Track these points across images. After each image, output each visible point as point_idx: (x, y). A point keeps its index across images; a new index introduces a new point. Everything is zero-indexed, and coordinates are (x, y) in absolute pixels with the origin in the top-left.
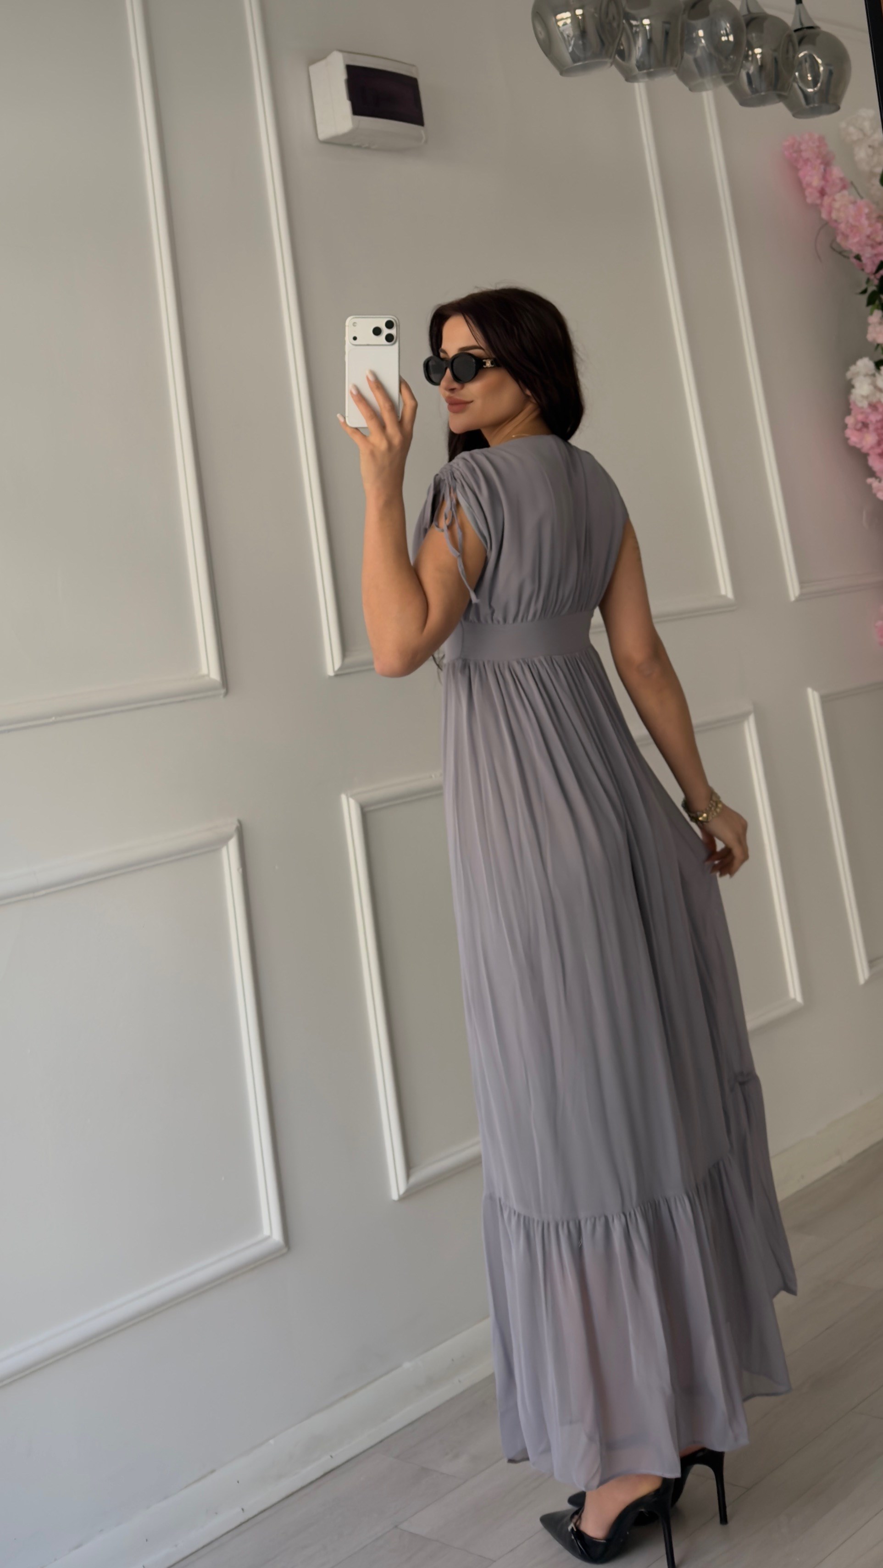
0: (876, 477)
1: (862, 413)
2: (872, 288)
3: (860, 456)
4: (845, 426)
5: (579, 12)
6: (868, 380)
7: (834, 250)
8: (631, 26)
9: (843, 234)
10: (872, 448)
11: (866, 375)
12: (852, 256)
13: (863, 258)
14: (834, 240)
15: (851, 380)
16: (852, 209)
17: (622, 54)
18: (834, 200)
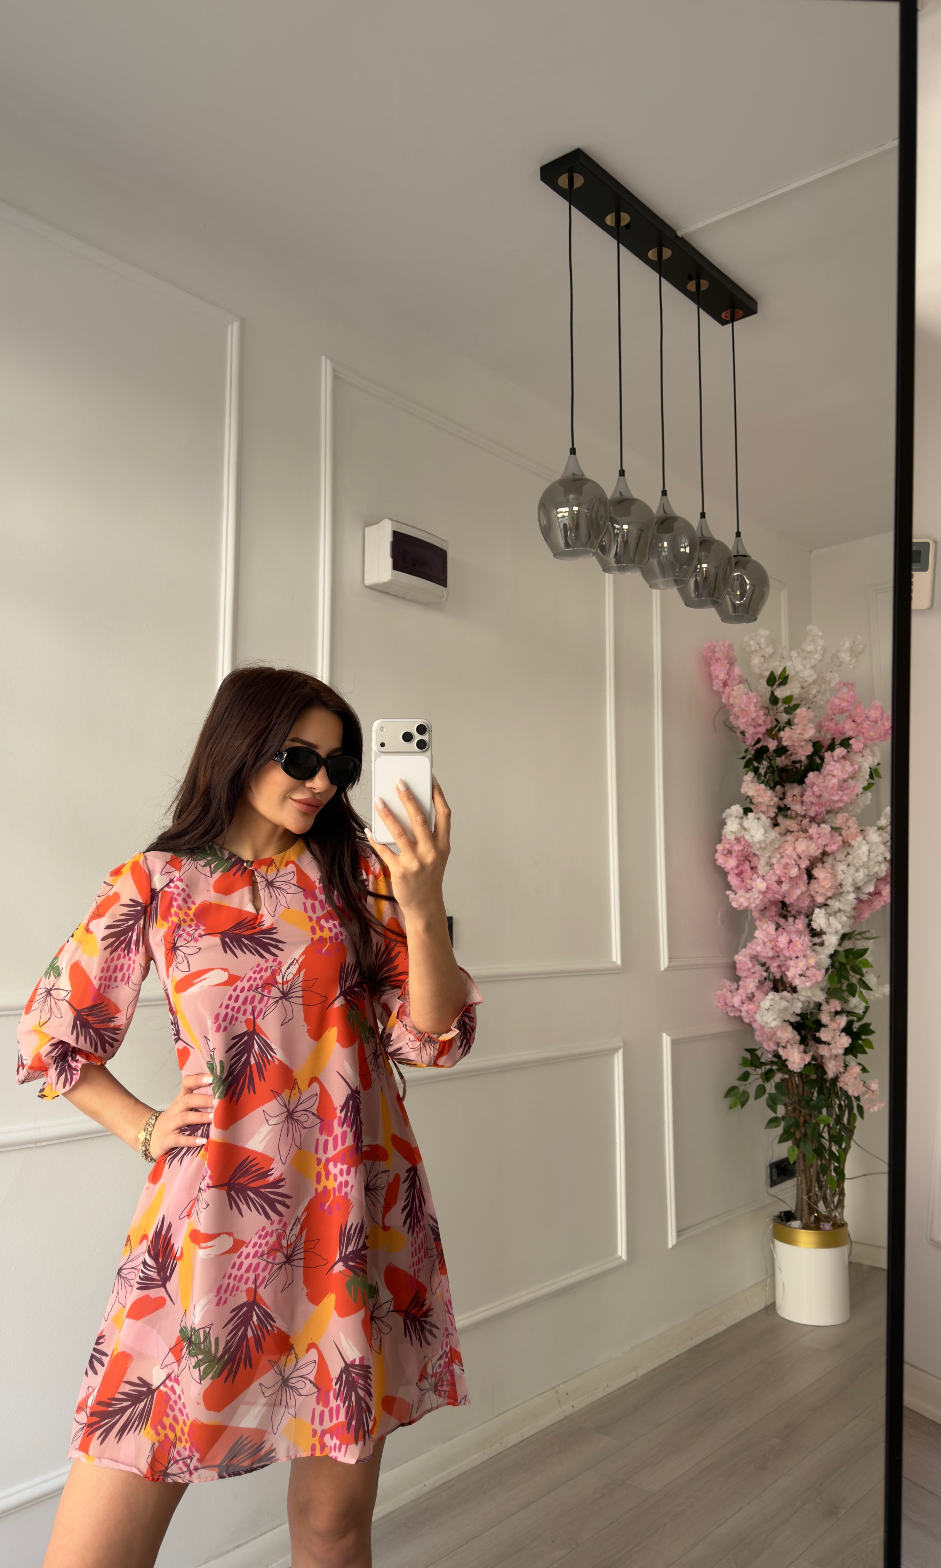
0: (733, 891)
1: (729, 843)
2: (749, 756)
3: (723, 873)
4: (716, 851)
5: (576, 508)
6: (737, 821)
7: (726, 725)
8: (614, 528)
9: (735, 715)
10: (732, 869)
11: (736, 817)
12: (738, 732)
13: (746, 734)
14: (728, 719)
15: (725, 819)
16: (744, 698)
17: (603, 549)
18: (733, 690)
